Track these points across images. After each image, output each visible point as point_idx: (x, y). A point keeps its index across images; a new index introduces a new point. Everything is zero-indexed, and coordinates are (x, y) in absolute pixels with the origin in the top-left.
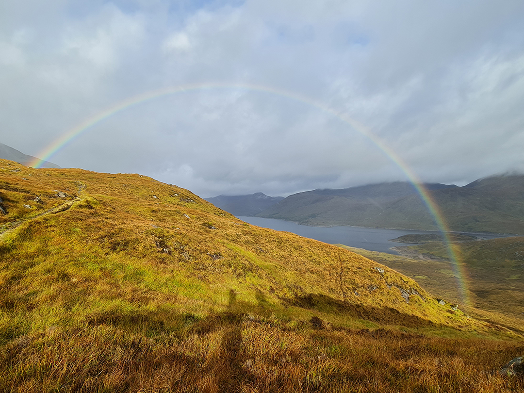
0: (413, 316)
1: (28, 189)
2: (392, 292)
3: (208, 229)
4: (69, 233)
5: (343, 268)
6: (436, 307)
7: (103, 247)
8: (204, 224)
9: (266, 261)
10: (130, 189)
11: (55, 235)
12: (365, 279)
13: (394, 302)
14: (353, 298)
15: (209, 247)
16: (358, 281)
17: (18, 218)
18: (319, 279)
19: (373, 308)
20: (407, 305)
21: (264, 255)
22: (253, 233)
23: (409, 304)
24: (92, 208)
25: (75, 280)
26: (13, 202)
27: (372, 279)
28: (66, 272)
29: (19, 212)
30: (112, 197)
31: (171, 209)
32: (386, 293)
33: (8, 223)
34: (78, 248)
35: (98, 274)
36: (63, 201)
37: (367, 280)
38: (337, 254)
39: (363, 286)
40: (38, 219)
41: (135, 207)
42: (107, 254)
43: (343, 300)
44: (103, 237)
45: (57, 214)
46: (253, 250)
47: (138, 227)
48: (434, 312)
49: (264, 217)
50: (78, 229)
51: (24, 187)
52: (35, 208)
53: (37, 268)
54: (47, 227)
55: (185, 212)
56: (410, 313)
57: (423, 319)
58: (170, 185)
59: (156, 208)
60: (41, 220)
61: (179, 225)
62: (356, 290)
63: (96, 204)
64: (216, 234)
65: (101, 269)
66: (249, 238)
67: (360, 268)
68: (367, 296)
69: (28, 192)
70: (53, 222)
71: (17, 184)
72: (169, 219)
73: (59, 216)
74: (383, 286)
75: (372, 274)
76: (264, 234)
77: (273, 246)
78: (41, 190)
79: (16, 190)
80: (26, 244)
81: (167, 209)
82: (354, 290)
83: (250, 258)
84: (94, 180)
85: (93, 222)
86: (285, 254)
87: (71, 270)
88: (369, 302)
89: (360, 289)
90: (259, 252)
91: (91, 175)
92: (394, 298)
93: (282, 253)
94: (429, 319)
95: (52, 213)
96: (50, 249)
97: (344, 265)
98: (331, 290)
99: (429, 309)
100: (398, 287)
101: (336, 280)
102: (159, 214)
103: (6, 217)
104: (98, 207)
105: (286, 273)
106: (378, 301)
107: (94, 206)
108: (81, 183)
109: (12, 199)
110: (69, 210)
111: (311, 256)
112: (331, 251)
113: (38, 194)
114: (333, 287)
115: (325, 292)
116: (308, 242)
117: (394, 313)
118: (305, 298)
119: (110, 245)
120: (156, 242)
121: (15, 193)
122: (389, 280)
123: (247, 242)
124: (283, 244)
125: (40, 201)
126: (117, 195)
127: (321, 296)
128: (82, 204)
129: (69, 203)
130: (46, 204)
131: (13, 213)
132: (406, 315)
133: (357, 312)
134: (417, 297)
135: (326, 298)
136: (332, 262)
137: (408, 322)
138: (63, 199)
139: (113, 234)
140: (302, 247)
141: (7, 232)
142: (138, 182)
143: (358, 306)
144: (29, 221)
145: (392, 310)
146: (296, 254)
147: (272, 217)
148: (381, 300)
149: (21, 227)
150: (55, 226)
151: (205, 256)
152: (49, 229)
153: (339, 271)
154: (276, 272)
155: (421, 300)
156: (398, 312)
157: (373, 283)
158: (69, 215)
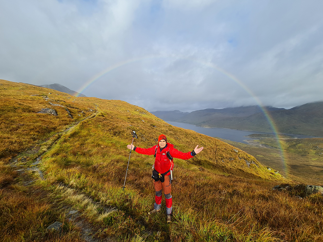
0: (251, 174)
1: (78, 107)
2: (241, 161)
3: (153, 127)
4: (97, 127)
5: (217, 149)
6: (264, 171)
7: (110, 134)
8: (151, 125)
9: (179, 143)
10: (117, 107)
11: (92, 127)
12: (228, 154)
13: (242, 166)
14: (221, 162)
15: (154, 135)
16: (224, 155)
17: (77, 120)
18: (205, 153)
19: (230, 168)
21: (179, 141)
22: (174, 130)
23: (250, 168)
24: (104, 116)
25: (102, 146)
26: (74, 113)
27: (231, 155)
29: (77, 118)
30: (110, 111)
31: (136, 118)
32: (238, 162)
33: (74, 122)
34: (101, 133)
35: (110, 145)
37: (229, 155)
38: (214, 142)
39: (226, 158)
40: (85, 121)
41: (121, 116)
42: (112, 137)
43: (216, 164)
44: (110, 129)
46: (174, 138)
47: (123, 126)
48: (263, 173)
49: (179, 122)
50: (100, 126)
51: (76, 107)
52: (82, 116)
53: (88, 141)
54: (89, 124)
55: (142, 119)
56: (250, 172)
57: (256, 176)
58: (135, 106)
59: (130, 117)
60: (86, 121)
61: (140, 125)
62: (223, 159)
63: (105, 115)
64: (156, 130)
65: (111, 143)
66: (171, 132)
67: (226, 149)
68: (228, 162)
69: (78, 109)
70: (90, 122)
71: (73, 105)
72: (135, 122)
73: (92, 120)
74: (237, 159)
75: (232, 153)
76: (179, 130)
77: (183, 137)
78: (83, 108)
79: (73, 108)
80: (83, 131)
81: (135, 117)
82: (222, 159)
83: (172, 142)
84: (102, 103)
85: (106, 123)
86: (189, 140)
87: (100, 143)
88: (229, 165)
89: (225, 159)
90: (176, 139)
91: (100, 100)
92: (242, 164)
93: (187, 140)
94: (260, 176)
95: (89, 118)
96: (91, 133)
97: (218, 147)
98: (210, 159)
99: (260, 171)
100: (245, 159)
101: (213, 154)
102: (131, 120)
103: (73, 120)
104: (106, 116)
105: (189, 149)
106: (233, 165)
107: (105, 116)
108: (96, 104)
109: (73, 112)
110: (95, 117)
111: (201, 142)
112: (212, 140)
113: (82, 110)
114: (211, 157)
115: (207, 159)
116: (200, 135)
118: (197, 161)
119: (113, 133)
120: (131, 132)
122: (240, 156)
123: (171, 134)
124: (188, 135)
125: (83, 113)
126: (112, 110)
127: (205, 161)
128: (100, 114)
129: (95, 114)
130: (86, 114)
132: (247, 173)
133: (223, 169)
134: (254, 165)
135: (208, 162)
136: (211, 146)
137: (248, 176)
138: (92, 112)
139: (114, 128)
140: (197, 138)
141: (75, 126)
142: (121, 104)
143: (223, 167)
144: (82, 121)
145: (240, 170)
146: (194, 141)
147: (183, 122)
148: (235, 165)
149: (79, 124)
150: (91, 124)
151: (152, 140)
152: (89, 125)
153: (215, 150)
154: (184, 149)
155: (256, 166)
156: (243, 171)
157: (232, 157)
158: (95, 119)
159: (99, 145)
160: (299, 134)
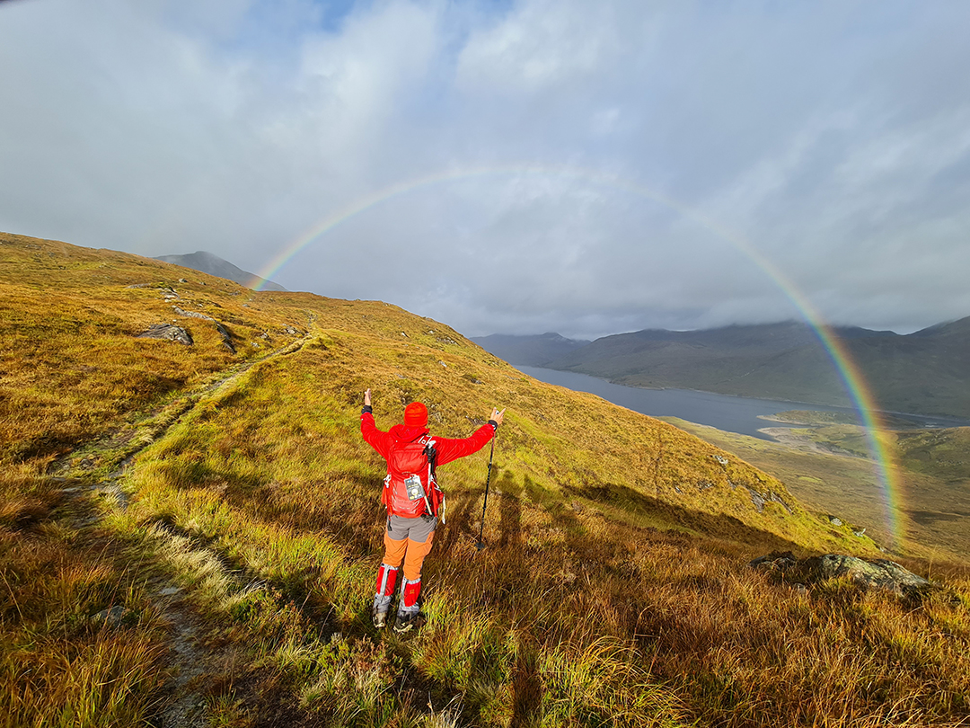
0: (766, 532)
1: (253, 321)
2: (736, 493)
3: (470, 383)
4: (301, 379)
5: (663, 452)
6: (810, 525)
7: (339, 400)
8: (466, 376)
9: (547, 433)
10: (371, 322)
11: (286, 380)
12: (695, 471)
13: (737, 508)
14: (671, 496)
15: (469, 408)
16: (683, 472)
17: (247, 358)
18: (624, 464)
19: (700, 513)
20: (759, 515)
21: (546, 425)
22: (534, 392)
23: (762, 514)
24: (325, 348)
25: (309, 435)
26: (240, 338)
27: (706, 472)
28: (301, 426)
29: (248, 352)
30: (348, 334)
31: (423, 354)
32: (727, 494)
33: (237, 365)
34: (311, 398)
35: (334, 431)
36: (292, 339)
37: (697, 473)
38: (656, 431)
39: (690, 481)
40: (268, 360)
41: (377, 349)
42: (343, 408)
43: (655, 497)
44: (339, 387)
45: (288, 355)
46: (531, 416)
47: (379, 377)
48: (805, 531)
49: (558, 370)
50: (311, 376)
51: (249, 319)
52: (263, 347)
53: (271, 419)
54: (278, 371)
55: (441, 358)
56: (761, 527)
57: (781, 538)
58: (424, 318)
59: (404, 351)
60: (272, 363)
61: (431, 376)
62: (677, 484)
63: (331, 343)
64: (480, 391)
65: (338, 425)
66: (526, 399)
67: (690, 455)
68: (695, 494)
69: (253, 326)
70: (283, 366)
71: (241, 315)
72: (419, 366)
73: (289, 358)
74: (722, 484)
75: (708, 465)
76: (549, 394)
77: (561, 413)
78: (268, 323)
79: (241, 323)
80: (258, 390)
81: (418, 353)
82: (675, 484)
83: (525, 427)
84: (327, 309)
85: (328, 368)
86: (577, 425)
87: (305, 424)
88: (696, 504)
89: (684, 485)
90: (539, 419)
91: (323, 302)
92: (738, 502)
93: (573, 424)
94: (792, 539)
95: (282, 354)
96: (283, 397)
97: (666, 448)
98: (639, 481)
99: (795, 525)
100: (748, 487)
101: (649, 468)
102: (407, 360)
103: (235, 357)
104: (332, 348)
105: (575, 452)
106: (711, 504)
107: (328, 347)
108: (311, 313)
109: (239, 334)
110: (300, 351)
111: (616, 431)
112: (648, 426)
113: (265, 329)
114: (643, 478)
115: (630, 484)
116: (614, 411)
117: (734, 523)
118: (598, 488)
119: (347, 398)
120: (401, 396)
121: (241, 327)
122: (735, 475)
123: (523, 405)
124: (575, 410)
125: (268, 338)
126: (354, 331)
127: (623, 487)
128: (314, 343)
129: (300, 342)
130: (275, 342)
131: (241, 353)
132: (753, 529)
133: (675, 515)
134: (777, 505)
135: (630, 492)
136: (646, 443)
137: (754, 539)
138: (292, 336)
139: (351, 383)
140: (603, 417)
141: (238, 375)
142: (382, 313)
143: (677, 508)
144: (260, 363)
145: (731, 519)
146: (593, 426)
147: (570, 370)
148: (717, 503)
149: (251, 370)
150: (286, 371)
151: (462, 420)
152: (280, 374)
153: (656, 456)
154: (560, 449)
155: (784, 510)
156: (741, 523)
157: (707, 478)
158: (300, 357)
159: (300, 430)
160: (940, 414)
